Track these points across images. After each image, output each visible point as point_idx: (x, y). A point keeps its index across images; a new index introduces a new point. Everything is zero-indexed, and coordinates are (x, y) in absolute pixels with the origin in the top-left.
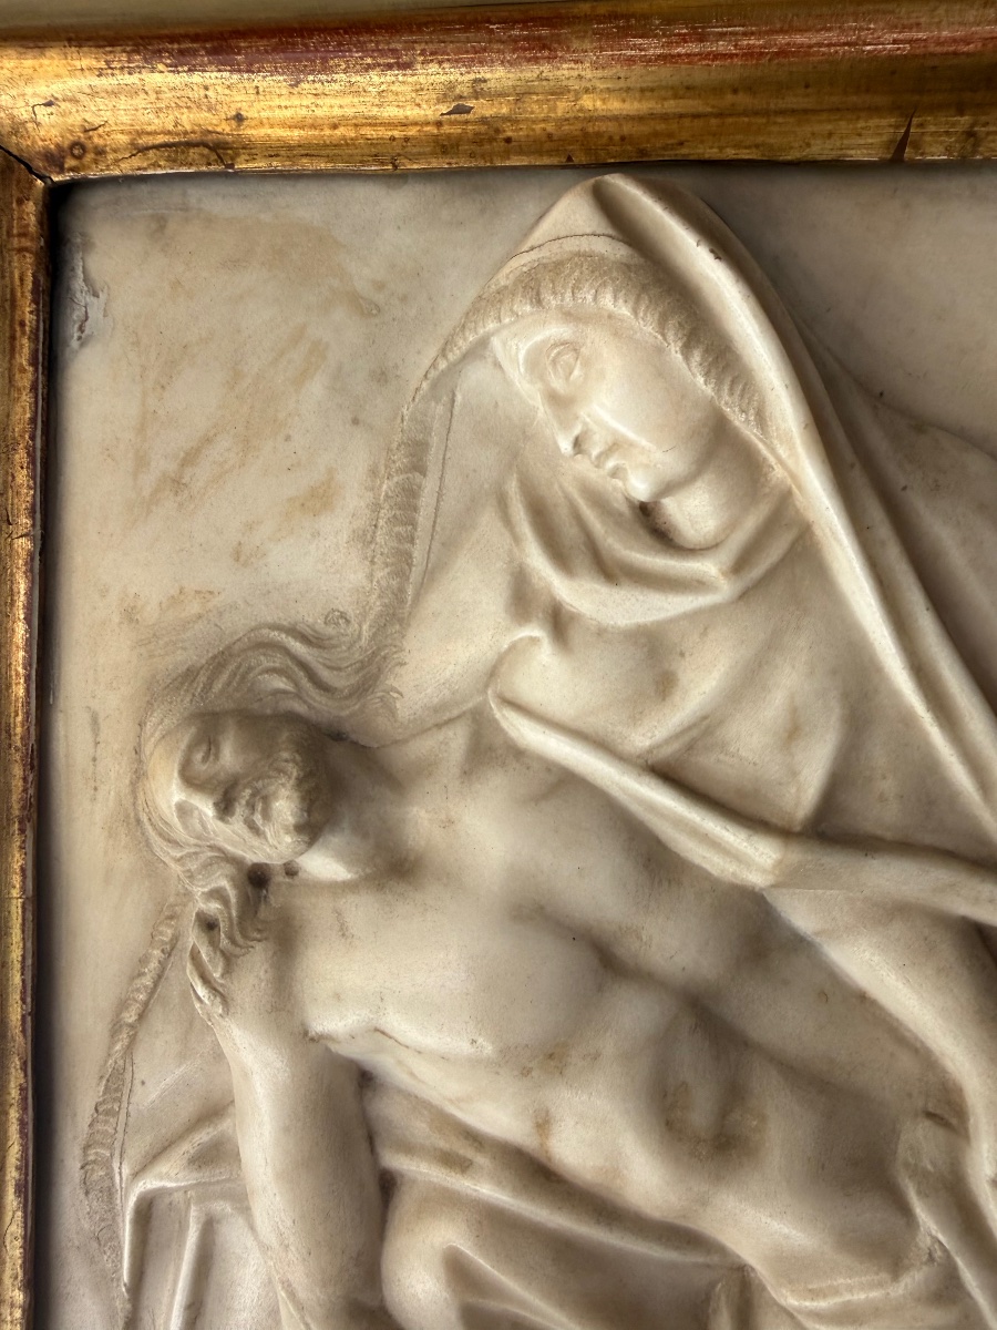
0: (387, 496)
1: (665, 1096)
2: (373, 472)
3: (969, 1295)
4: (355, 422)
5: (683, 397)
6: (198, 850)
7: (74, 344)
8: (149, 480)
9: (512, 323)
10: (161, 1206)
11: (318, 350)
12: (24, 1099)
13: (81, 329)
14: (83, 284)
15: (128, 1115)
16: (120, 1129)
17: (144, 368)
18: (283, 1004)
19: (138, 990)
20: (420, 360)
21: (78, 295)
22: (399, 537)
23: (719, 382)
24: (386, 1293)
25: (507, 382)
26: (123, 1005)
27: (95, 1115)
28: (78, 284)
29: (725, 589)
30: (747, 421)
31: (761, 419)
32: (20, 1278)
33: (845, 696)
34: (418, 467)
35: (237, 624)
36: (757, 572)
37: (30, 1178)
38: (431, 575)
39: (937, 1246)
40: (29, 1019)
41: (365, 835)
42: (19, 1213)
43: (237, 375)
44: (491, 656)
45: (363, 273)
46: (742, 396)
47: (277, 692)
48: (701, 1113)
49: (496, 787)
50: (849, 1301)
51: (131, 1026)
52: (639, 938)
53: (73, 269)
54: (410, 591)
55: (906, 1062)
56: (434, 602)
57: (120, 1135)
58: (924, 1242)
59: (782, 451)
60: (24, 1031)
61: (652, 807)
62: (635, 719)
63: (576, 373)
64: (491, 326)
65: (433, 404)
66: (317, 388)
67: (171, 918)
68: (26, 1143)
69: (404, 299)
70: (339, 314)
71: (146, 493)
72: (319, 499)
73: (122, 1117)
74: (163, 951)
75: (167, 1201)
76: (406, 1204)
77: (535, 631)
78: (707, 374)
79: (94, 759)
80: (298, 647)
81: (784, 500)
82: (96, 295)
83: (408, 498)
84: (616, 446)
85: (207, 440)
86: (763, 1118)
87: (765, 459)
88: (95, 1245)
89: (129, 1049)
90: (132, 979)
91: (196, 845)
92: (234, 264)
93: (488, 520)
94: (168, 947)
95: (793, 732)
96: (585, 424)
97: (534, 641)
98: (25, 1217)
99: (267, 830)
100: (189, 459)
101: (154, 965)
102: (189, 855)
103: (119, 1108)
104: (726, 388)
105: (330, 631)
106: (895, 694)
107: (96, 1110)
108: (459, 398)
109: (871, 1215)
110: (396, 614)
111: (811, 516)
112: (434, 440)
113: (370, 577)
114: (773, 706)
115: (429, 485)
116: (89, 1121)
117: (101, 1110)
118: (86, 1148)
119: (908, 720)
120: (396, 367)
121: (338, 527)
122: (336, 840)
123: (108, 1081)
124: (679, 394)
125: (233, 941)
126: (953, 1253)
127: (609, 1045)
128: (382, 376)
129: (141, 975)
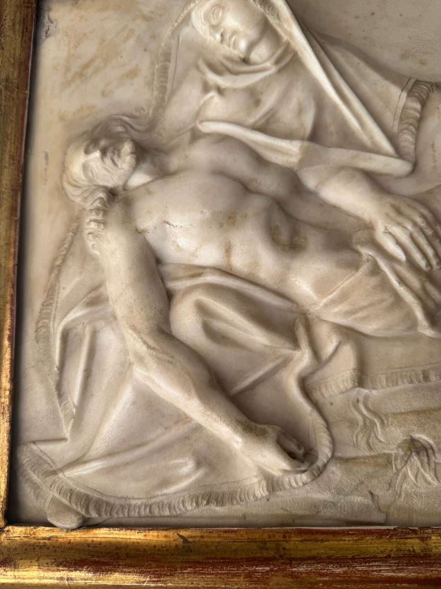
0: (157, 70)
1: (271, 230)
2: (152, 64)
3: (382, 271)
4: (145, 50)
5: (254, 12)
6: (89, 187)
7: (44, 37)
8: (69, 76)
9: (199, 3)
10: (71, 335)
11: (132, 31)
12: (12, 300)
13: (47, 33)
14: (47, 20)
15: (57, 303)
16: (53, 310)
17: (69, 42)
18: (128, 220)
19: (62, 251)
20: (167, 32)
21: (46, 23)
22: (162, 82)
23: (265, 7)
24: (172, 328)
25: (197, 32)
26: (55, 259)
27: (42, 307)
28: (46, 20)
29: (273, 70)
30: (274, 18)
31: (278, 17)
32: (9, 377)
33: (315, 98)
34: (169, 60)
35: (103, 116)
36: (283, 64)
37: (14, 334)
38: (173, 92)
39: (369, 257)
40: (16, 267)
41: (155, 165)
42: (9, 349)
43: (103, 40)
44: (197, 108)
45: (146, 10)
46: (272, 11)
47: (119, 133)
48: (284, 236)
49: (202, 143)
50: (343, 288)
51: (59, 266)
52: (257, 182)
53: (44, 17)
54: (166, 98)
55: (351, 219)
56: (176, 98)
57: (53, 312)
58: (365, 258)
59: (286, 26)
60: (14, 272)
61: (256, 143)
62: (249, 114)
63: (220, 13)
64: (192, 5)
65: (172, 40)
66: (132, 42)
67: (77, 219)
68: (13, 319)
69: (161, 16)
70: (139, 21)
71: (69, 78)
72: (133, 74)
73: (54, 305)
74: (73, 233)
75: (75, 332)
76: (177, 297)
77: (213, 94)
78: (261, 4)
79: (46, 169)
80: (126, 119)
81: (288, 45)
82: (52, 23)
83: (164, 70)
84: (234, 33)
85: (92, 61)
86: (306, 238)
87: (281, 35)
88: (41, 364)
89: (58, 276)
90: (59, 248)
91: (88, 186)
92: (102, 10)
93: (193, 73)
94: (76, 231)
95: (300, 111)
96: (224, 28)
97: (212, 98)
98: (12, 350)
99: (119, 163)
100: (86, 66)
101: (69, 239)
102: (86, 191)
103: (53, 301)
104: (267, 8)
105: (138, 114)
106: (330, 99)
107: (43, 305)
108: (181, 38)
109: (347, 256)
110: (162, 105)
111: (297, 49)
112: (173, 52)
113: (152, 95)
114: (293, 104)
115: (172, 65)
116: (39, 311)
117: (45, 304)
118: (38, 322)
119: (335, 107)
120: (159, 34)
121: (139, 82)
122: (145, 166)
123: (48, 292)
124: (252, 12)
125: (106, 206)
126: (375, 257)
127: (250, 212)
128: (154, 37)
129: (63, 245)
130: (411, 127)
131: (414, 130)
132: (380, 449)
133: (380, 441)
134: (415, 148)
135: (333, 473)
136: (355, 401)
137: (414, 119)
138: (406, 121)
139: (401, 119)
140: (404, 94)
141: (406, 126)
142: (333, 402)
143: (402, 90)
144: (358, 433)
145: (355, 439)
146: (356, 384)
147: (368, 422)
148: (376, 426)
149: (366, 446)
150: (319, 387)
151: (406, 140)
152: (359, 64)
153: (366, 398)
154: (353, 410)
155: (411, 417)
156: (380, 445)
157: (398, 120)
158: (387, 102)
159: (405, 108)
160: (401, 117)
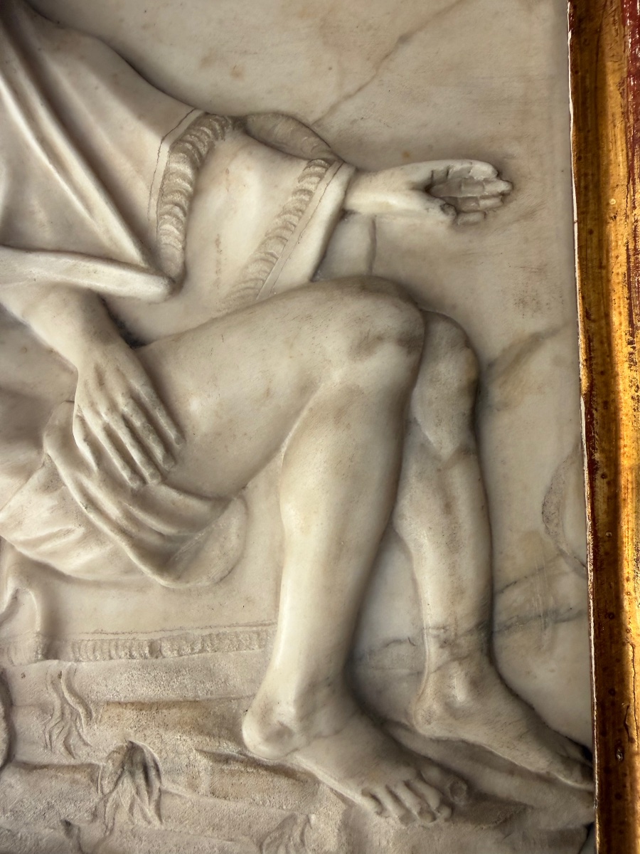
3: (63, 483)
39: (46, 458)
58: (43, 458)
126: (54, 459)
130: (177, 210)
131: (181, 215)
132: (83, 755)
133: (86, 744)
134: (184, 249)
135: (11, 786)
136: (56, 675)
137: (181, 193)
138: (170, 197)
139: (162, 193)
140: (166, 148)
141: (168, 207)
142: (26, 673)
143: (163, 139)
144: (53, 727)
145: (47, 736)
146: (40, 656)
147: (67, 712)
148: (81, 720)
149: (63, 749)
150: (8, 649)
151: (169, 234)
152: (96, 88)
153: (72, 673)
154: (51, 690)
155: (130, 714)
156: (85, 750)
157: (155, 197)
158: (139, 163)
159: (167, 174)
160: (161, 189)
